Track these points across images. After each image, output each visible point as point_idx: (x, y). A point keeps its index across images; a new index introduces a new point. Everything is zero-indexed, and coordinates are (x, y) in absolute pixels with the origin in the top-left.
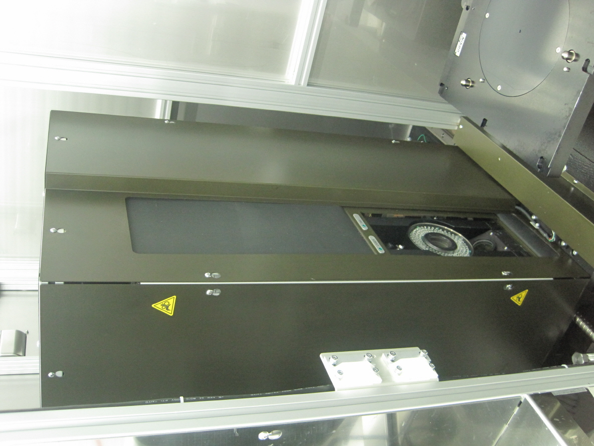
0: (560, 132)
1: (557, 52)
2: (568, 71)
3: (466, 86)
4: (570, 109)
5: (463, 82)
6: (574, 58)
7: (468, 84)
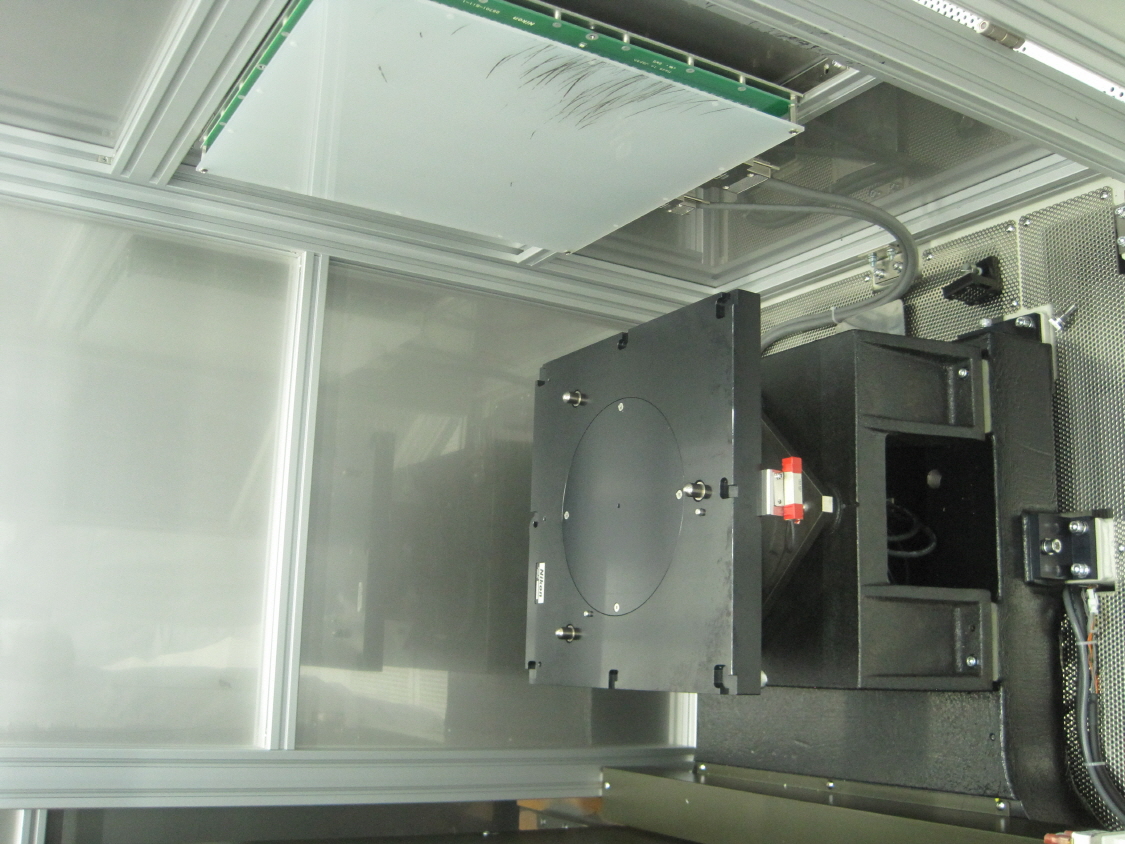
0: (727, 608)
1: (679, 498)
2: (704, 515)
3: (565, 637)
4: (728, 564)
5: (560, 633)
6: (704, 492)
7: (568, 633)
